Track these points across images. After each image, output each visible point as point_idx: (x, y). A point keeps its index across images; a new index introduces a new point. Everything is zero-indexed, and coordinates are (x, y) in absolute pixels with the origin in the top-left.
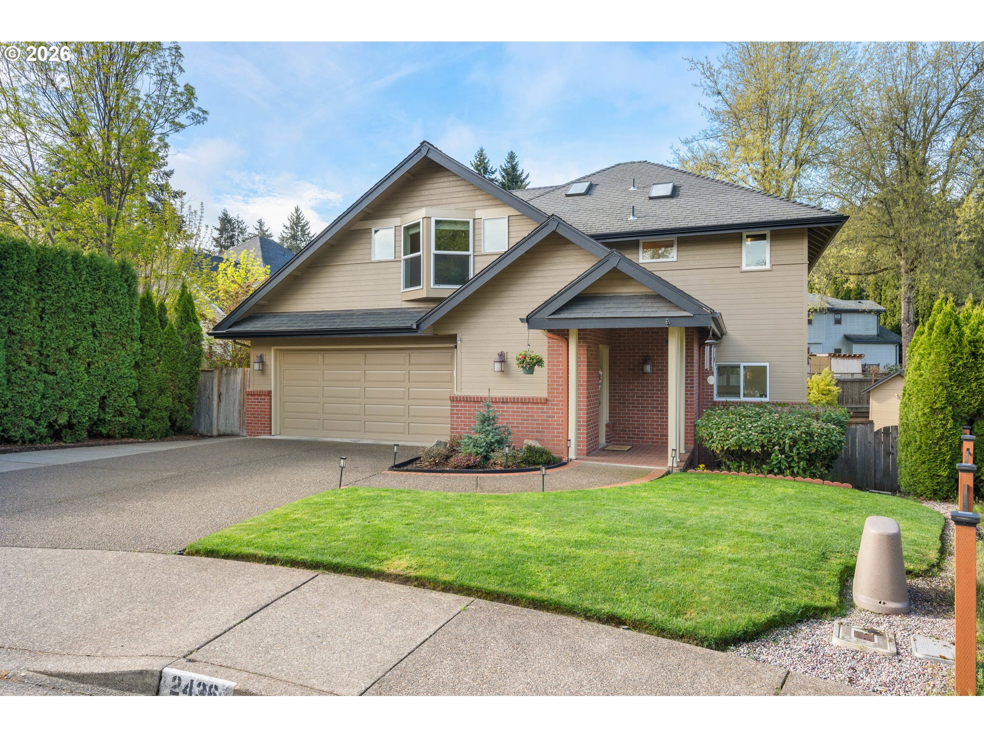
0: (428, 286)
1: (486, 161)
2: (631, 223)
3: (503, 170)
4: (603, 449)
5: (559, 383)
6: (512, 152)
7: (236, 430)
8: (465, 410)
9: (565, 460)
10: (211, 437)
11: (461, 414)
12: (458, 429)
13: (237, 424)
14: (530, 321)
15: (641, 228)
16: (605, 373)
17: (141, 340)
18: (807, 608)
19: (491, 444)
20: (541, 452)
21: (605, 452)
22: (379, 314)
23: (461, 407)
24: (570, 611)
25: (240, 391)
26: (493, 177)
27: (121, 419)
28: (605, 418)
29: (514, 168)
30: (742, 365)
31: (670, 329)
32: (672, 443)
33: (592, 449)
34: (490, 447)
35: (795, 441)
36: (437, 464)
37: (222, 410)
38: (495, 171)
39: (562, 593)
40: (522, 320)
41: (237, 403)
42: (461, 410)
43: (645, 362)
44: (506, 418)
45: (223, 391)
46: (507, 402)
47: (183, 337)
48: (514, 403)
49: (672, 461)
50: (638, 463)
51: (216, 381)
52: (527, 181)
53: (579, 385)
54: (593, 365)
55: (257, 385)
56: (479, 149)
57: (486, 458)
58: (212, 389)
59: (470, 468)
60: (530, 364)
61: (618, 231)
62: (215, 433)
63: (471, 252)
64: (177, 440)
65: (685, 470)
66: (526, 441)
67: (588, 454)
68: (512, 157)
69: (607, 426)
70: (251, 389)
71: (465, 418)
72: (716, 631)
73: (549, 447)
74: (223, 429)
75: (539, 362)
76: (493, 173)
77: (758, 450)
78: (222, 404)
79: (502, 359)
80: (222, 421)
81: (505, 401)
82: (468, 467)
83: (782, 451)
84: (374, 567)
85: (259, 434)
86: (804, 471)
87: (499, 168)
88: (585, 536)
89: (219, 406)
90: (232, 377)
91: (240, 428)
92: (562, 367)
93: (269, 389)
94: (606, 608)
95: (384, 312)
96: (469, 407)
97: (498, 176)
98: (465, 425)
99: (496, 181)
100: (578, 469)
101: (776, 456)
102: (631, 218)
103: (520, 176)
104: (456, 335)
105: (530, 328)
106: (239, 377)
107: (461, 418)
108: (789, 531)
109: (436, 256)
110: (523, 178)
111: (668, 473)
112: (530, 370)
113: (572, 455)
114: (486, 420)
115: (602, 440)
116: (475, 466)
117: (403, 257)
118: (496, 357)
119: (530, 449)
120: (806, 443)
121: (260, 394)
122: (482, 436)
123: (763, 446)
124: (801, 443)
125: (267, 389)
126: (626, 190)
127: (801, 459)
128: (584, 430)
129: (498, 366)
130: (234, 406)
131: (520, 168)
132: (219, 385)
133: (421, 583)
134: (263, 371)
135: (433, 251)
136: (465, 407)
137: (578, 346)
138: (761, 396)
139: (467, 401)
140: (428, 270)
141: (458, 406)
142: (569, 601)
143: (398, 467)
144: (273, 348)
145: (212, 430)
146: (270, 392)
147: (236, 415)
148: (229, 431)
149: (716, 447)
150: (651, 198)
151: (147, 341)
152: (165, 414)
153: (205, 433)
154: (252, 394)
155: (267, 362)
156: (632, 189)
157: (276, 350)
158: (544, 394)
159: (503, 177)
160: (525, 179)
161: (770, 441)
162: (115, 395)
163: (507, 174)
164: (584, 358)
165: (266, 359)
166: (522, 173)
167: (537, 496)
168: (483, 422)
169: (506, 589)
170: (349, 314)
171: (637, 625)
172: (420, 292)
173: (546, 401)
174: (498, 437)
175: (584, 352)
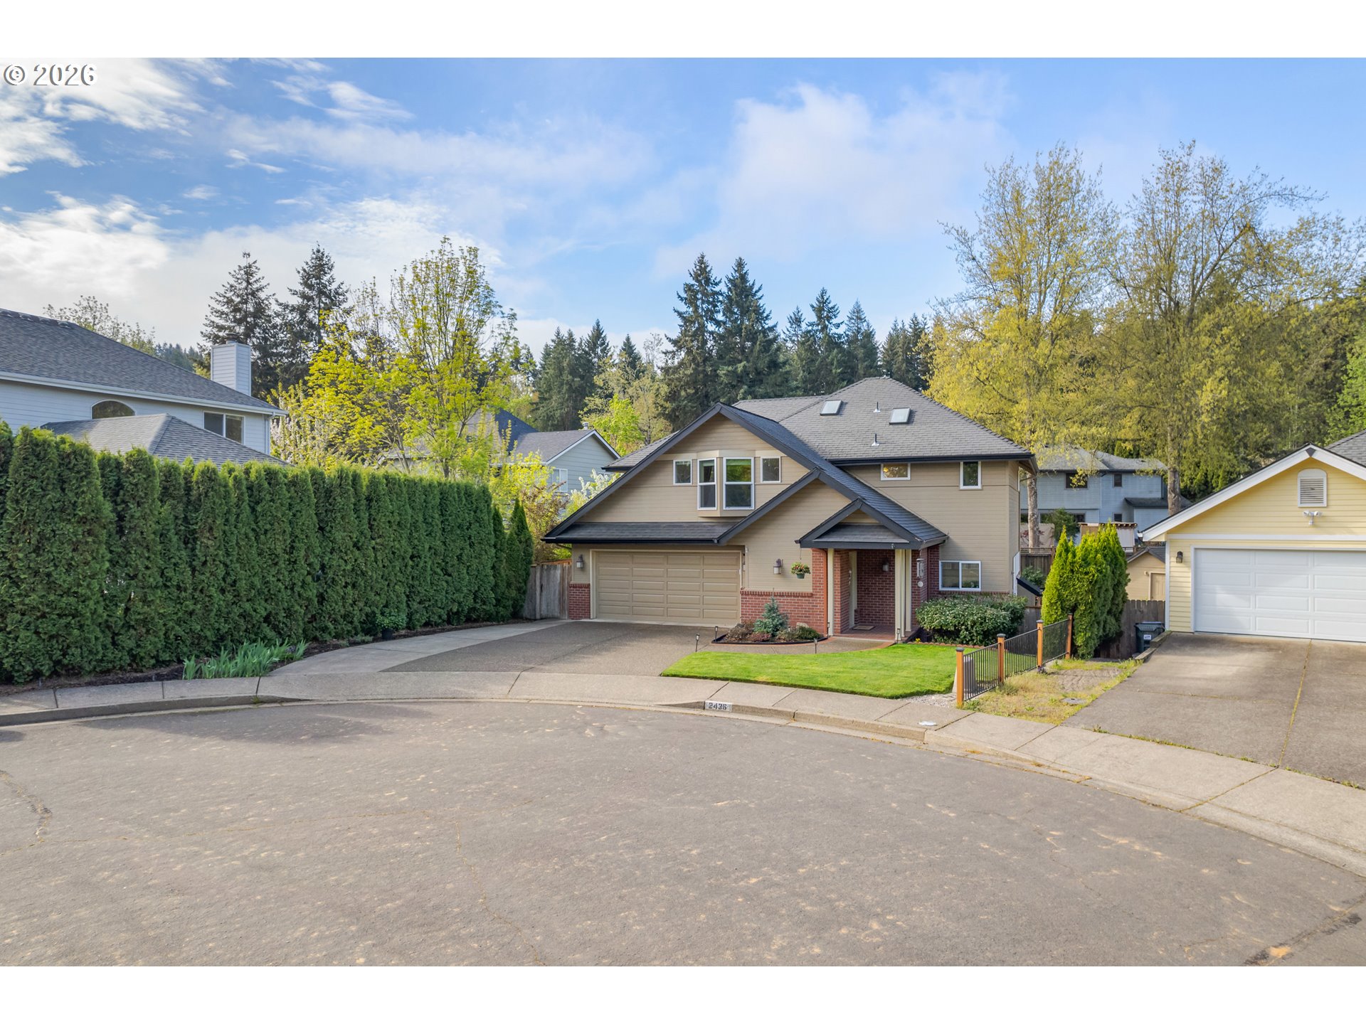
0: (719, 508)
1: (708, 269)
2: (873, 450)
3: (730, 280)
4: (852, 629)
5: (821, 583)
6: (740, 259)
7: (557, 614)
9: (826, 636)
10: (535, 620)
11: (749, 604)
12: (746, 614)
13: (557, 609)
14: (803, 542)
15: (881, 455)
16: (853, 572)
17: (495, 546)
18: (929, 690)
19: (777, 626)
20: (810, 631)
21: (854, 631)
22: (681, 526)
23: (749, 598)
24: (837, 691)
25: (561, 583)
26: (717, 289)
27: (484, 607)
28: (854, 605)
29: (743, 278)
30: (961, 562)
31: (896, 550)
32: (898, 623)
33: (845, 629)
34: (776, 629)
35: (974, 623)
36: (740, 639)
37: (544, 599)
38: (720, 282)
39: (833, 686)
40: (796, 542)
41: (557, 592)
42: (751, 602)
43: (884, 563)
44: (785, 606)
45: (544, 583)
46: (783, 596)
47: (520, 542)
48: (788, 596)
49: (899, 636)
50: (876, 638)
51: (538, 575)
52: (759, 294)
53: (835, 584)
54: (844, 570)
55: (577, 579)
56: (699, 256)
57: (773, 636)
58: (535, 581)
59: (765, 642)
60: (802, 572)
61: (864, 456)
62: (538, 617)
63: (752, 482)
64: (514, 623)
65: (906, 642)
66: (798, 624)
67: (842, 632)
68: (740, 264)
69: (855, 611)
70: (572, 582)
71: (752, 606)
72: (889, 695)
73: (814, 627)
74: (544, 613)
75: (807, 570)
76: (717, 284)
77: (952, 629)
78: (544, 593)
79: (780, 564)
80: (544, 607)
81: (782, 595)
82: (763, 641)
83: (967, 630)
84: (752, 679)
85: (581, 618)
86: (981, 642)
87: (724, 279)
88: (842, 670)
89: (541, 595)
90: (552, 572)
91: (560, 612)
92: (823, 571)
93: (588, 583)
94: (850, 689)
95: (685, 525)
96: (759, 599)
97: (723, 288)
98: (751, 612)
99: (721, 295)
100: (835, 642)
101: (963, 633)
102: (874, 444)
103: (752, 287)
104: (744, 545)
105: (801, 547)
106: (559, 572)
107: (750, 607)
108: (940, 668)
109: (727, 485)
110: (754, 290)
111: (895, 644)
112: (802, 576)
113: (830, 633)
114: (772, 610)
115: (852, 622)
116: (768, 641)
117: (699, 484)
118: (776, 565)
119: (802, 629)
120: (981, 624)
121: (581, 586)
122: (770, 620)
123: (955, 626)
124: (978, 624)
125: (586, 582)
126: (871, 411)
127: (979, 634)
128: (838, 615)
129: (776, 570)
130: (554, 595)
131: (751, 279)
132: (541, 579)
133: (774, 684)
134: (583, 569)
135: (725, 482)
136: (752, 598)
137: (834, 557)
138: (975, 587)
139: (753, 594)
140: (720, 495)
141: (746, 598)
142: (836, 688)
143: (718, 641)
144: (591, 550)
145: (535, 615)
146: (589, 585)
147: (557, 602)
148: (550, 615)
149: (926, 627)
150: (891, 424)
151: (498, 547)
152: (511, 602)
153: (528, 617)
154: (575, 586)
155: (586, 561)
156: (876, 411)
157: (594, 554)
158: (810, 590)
159: (730, 289)
160: (756, 292)
161: (959, 623)
162: (482, 589)
163: (735, 285)
164: (838, 565)
165: (585, 558)
166: (753, 284)
167: (813, 655)
168: (770, 611)
169: (810, 685)
170: (656, 525)
171: (861, 694)
172: (715, 511)
173: (812, 595)
174: (780, 621)
175: (838, 560)
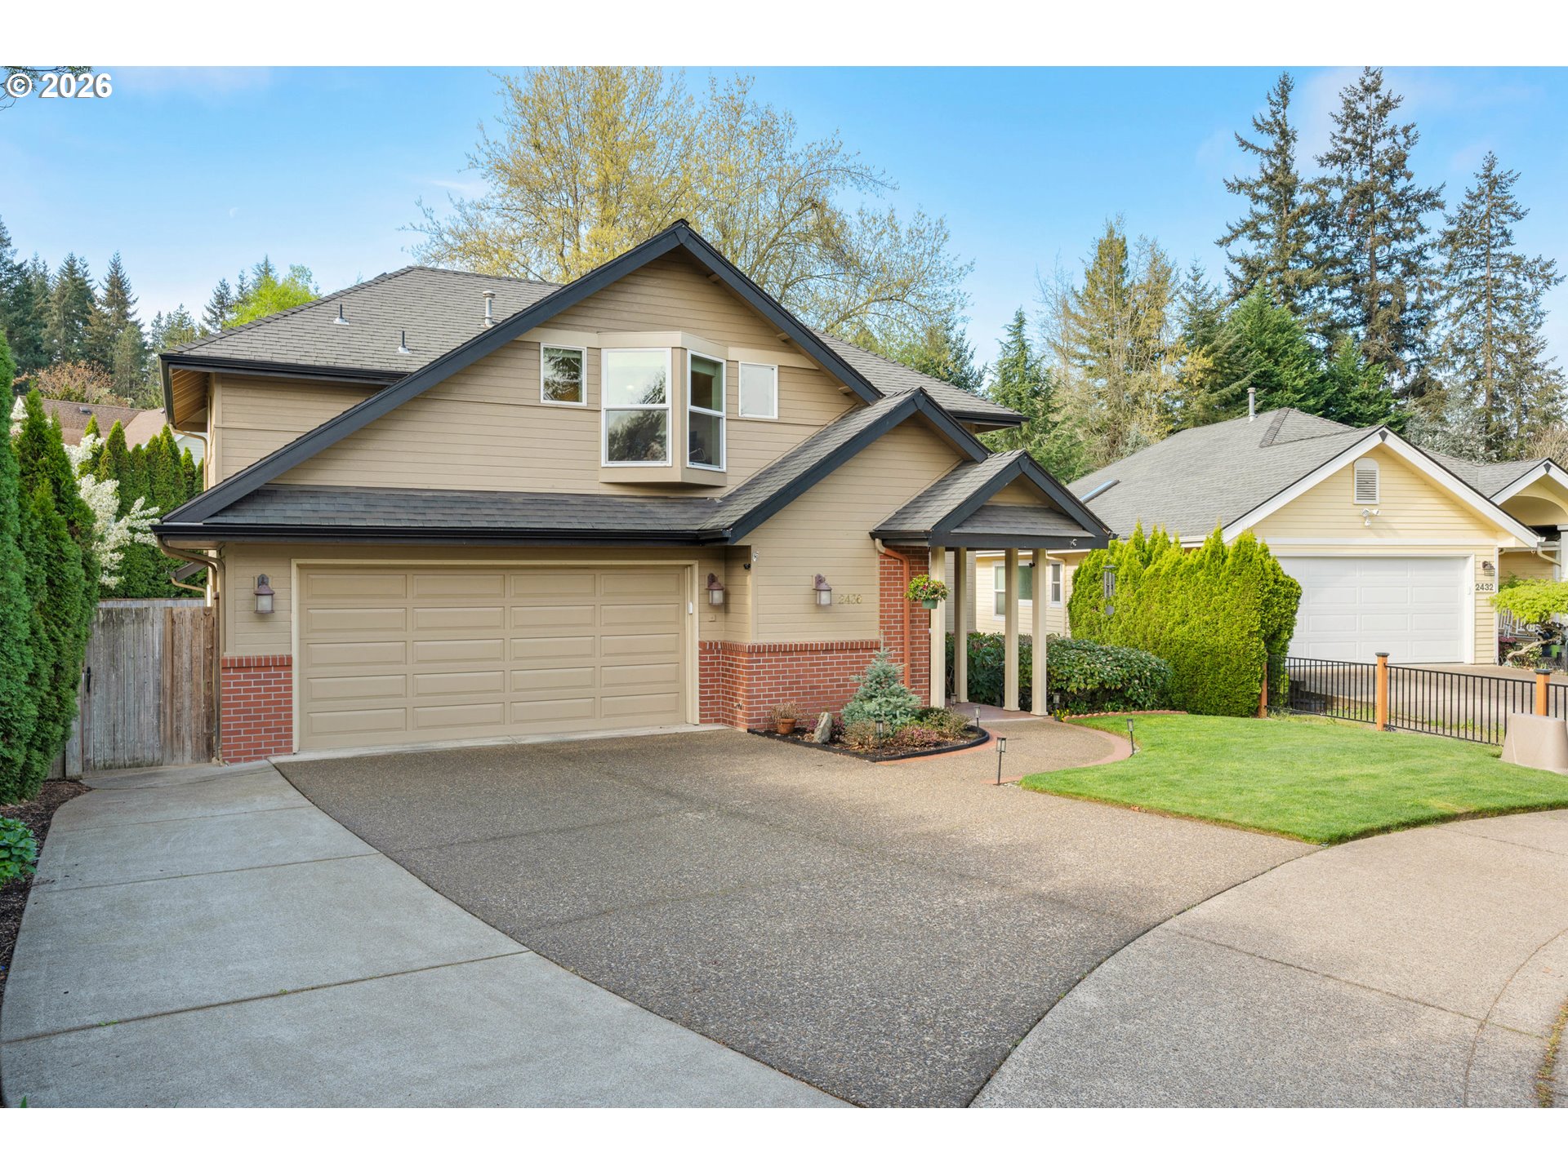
5: (897, 619)
7: (150, 755)
8: (770, 667)
11: (764, 673)
12: (759, 696)
13: (151, 739)
23: (764, 661)
25: (161, 662)
37: (96, 711)
41: (151, 690)
42: (764, 667)
45: (98, 665)
63: (668, 404)
70: (216, 656)
71: (770, 678)
78: (97, 696)
85: (252, 754)
90: (129, 629)
91: (162, 748)
92: (902, 596)
93: (285, 653)
96: (776, 660)
98: (770, 690)
104: (748, 548)
106: (154, 629)
107: (764, 678)
109: (693, 415)
118: (820, 586)
121: (264, 664)
129: (825, 598)
135: (689, 406)
136: (771, 661)
139: (775, 651)
141: (759, 661)
144: (294, 563)
146: (290, 659)
154: (241, 666)
155: (279, 594)
157: (299, 566)
158: (877, 636)
165: (273, 586)
170: (498, 500)
173: (881, 645)
